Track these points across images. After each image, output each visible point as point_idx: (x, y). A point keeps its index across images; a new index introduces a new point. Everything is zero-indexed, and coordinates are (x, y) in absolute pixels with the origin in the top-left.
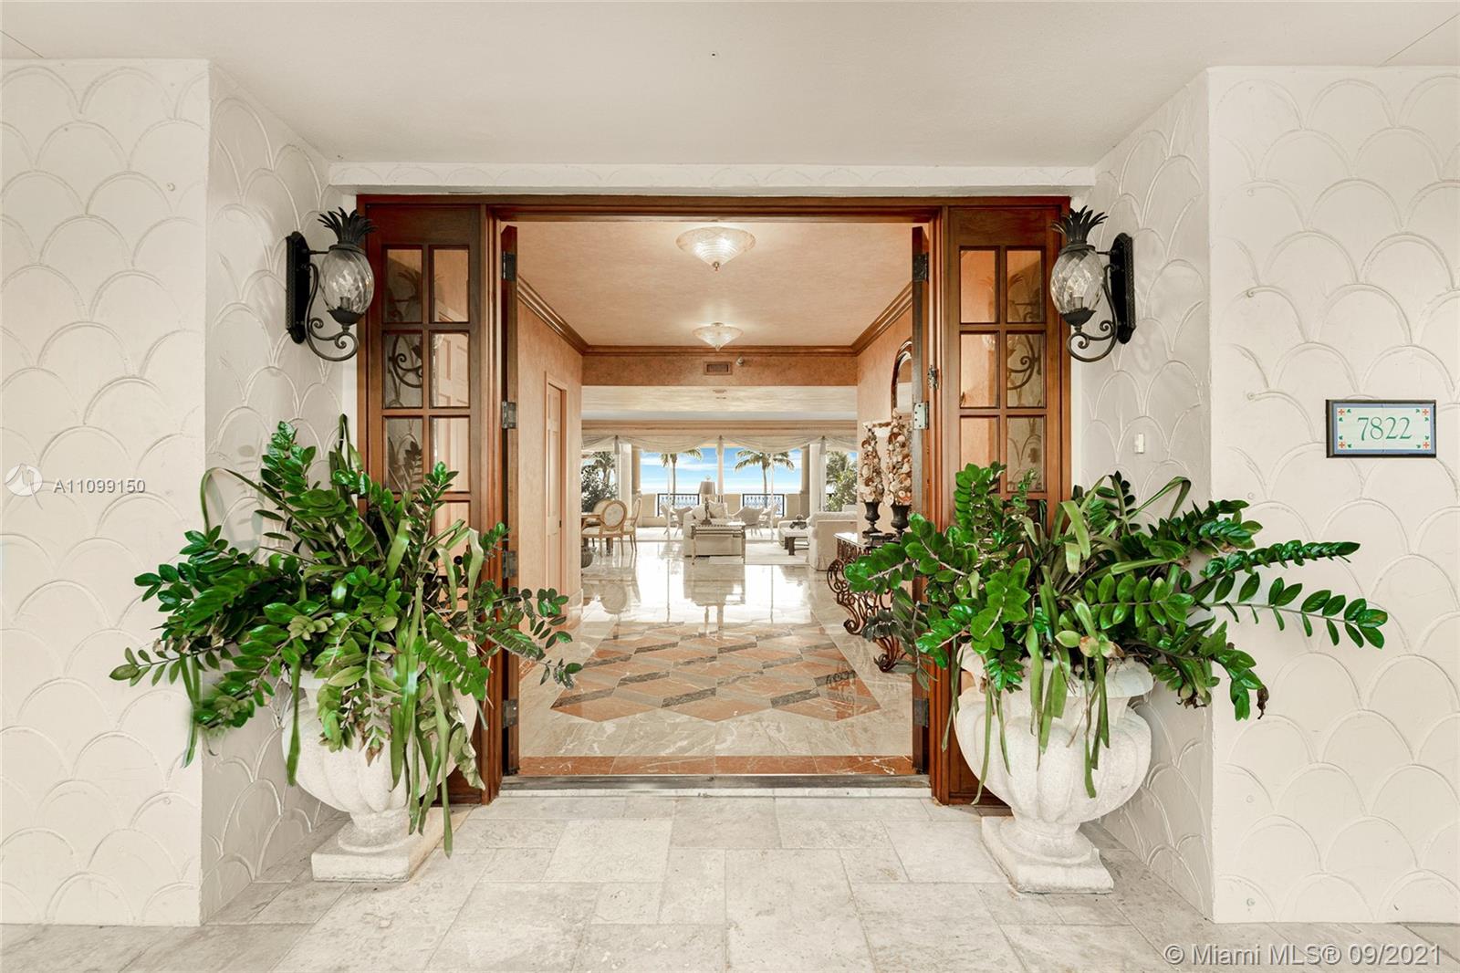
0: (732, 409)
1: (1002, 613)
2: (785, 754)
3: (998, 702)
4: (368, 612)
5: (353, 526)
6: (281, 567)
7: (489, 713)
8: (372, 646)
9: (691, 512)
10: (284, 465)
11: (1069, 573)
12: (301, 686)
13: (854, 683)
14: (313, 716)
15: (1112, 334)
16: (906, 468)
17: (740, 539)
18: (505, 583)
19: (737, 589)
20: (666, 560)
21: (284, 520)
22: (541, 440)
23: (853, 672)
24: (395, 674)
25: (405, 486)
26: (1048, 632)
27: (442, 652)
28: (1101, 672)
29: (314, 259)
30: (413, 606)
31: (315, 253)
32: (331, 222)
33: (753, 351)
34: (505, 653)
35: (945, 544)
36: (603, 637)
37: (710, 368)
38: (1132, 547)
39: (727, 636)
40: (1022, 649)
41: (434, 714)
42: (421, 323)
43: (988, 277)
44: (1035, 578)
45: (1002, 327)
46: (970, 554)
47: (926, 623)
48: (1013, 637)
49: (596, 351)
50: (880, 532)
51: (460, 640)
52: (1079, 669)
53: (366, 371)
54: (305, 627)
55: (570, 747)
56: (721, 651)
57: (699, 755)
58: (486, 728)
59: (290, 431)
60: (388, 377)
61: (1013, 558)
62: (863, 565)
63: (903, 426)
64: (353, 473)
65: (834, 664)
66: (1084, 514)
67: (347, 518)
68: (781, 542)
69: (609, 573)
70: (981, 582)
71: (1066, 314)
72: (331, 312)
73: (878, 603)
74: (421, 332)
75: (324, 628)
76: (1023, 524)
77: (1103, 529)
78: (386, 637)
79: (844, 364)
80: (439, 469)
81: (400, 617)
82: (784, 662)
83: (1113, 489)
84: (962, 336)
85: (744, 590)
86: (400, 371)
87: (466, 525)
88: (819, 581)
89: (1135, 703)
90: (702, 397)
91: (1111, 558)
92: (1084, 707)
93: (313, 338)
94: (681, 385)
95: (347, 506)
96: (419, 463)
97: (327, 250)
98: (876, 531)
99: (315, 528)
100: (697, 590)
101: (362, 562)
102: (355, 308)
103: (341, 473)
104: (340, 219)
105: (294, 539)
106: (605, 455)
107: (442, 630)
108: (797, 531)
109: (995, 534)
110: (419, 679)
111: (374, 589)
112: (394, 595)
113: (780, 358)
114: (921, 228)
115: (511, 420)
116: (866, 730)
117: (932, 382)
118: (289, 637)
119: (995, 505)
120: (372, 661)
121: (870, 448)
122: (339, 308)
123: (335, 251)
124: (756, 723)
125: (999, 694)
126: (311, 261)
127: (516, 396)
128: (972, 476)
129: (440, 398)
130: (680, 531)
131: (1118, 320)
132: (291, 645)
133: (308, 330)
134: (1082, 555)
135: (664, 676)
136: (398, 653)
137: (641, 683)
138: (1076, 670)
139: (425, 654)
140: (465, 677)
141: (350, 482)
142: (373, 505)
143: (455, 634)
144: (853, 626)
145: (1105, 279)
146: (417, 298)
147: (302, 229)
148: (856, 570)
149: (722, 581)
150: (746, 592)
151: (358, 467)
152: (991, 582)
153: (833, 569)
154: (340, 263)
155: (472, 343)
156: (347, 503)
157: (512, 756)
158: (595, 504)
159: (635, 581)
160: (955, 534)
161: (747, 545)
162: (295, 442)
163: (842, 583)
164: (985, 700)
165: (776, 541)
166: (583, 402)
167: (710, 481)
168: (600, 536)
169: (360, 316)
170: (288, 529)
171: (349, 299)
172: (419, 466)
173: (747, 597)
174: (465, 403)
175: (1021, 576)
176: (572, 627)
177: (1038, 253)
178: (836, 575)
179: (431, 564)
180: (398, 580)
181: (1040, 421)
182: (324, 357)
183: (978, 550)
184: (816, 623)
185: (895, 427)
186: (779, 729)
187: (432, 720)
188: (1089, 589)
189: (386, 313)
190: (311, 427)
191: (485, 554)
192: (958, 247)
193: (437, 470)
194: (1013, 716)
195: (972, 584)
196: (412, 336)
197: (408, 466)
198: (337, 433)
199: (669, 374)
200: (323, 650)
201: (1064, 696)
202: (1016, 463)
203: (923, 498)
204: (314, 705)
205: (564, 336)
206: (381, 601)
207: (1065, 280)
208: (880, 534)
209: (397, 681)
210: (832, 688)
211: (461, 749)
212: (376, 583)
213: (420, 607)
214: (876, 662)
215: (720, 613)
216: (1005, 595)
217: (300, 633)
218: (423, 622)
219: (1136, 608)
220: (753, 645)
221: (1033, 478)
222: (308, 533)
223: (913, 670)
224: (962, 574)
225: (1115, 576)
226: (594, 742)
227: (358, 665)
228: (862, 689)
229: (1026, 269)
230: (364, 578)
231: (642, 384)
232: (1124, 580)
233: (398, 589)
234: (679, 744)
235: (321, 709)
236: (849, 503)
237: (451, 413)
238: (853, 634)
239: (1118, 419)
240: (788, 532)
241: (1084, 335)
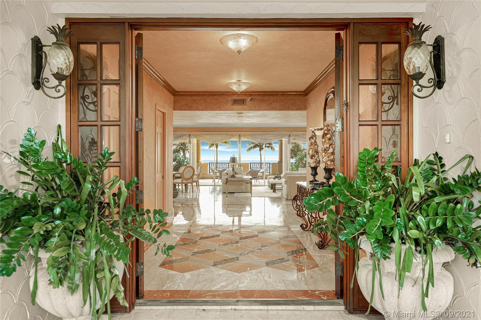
0: (246, 122)
1: (381, 222)
2: (273, 289)
3: (378, 265)
4: (71, 220)
5: (64, 179)
6: (29, 198)
7: (130, 269)
8: (73, 237)
9: (225, 172)
10: (31, 149)
11: (414, 202)
12: (39, 256)
13: (306, 254)
14: (45, 271)
15: (434, 85)
16: (331, 150)
17: (249, 185)
18: (137, 206)
19: (248, 209)
20: (213, 195)
21: (30, 176)
22: (154, 137)
23: (305, 249)
24: (85, 250)
25: (89, 159)
26: (403, 230)
27: (107, 240)
28: (430, 250)
29: (45, 49)
30: (93, 218)
31: (45, 46)
32: (53, 31)
33: (256, 93)
34: (137, 240)
35: (353, 187)
36: (184, 232)
37: (235, 102)
38: (446, 190)
39: (243, 231)
40: (390, 239)
41: (103, 270)
42: (97, 80)
43: (372, 57)
44: (397, 204)
45: (379, 82)
46: (365, 192)
47: (343, 226)
48: (386, 233)
49: (180, 94)
50: (318, 181)
51: (116, 234)
52: (419, 249)
53: (70, 104)
54: (41, 228)
55: (169, 285)
56: (241, 239)
57: (231, 289)
58: (128, 276)
59: (33, 132)
60: (81, 106)
61: (386, 195)
62: (313, 198)
63: (330, 130)
64: (64, 153)
65: (296, 245)
66: (420, 172)
67: (61, 175)
68: (269, 186)
69: (186, 201)
70: (370, 206)
71: (411, 75)
72: (53, 75)
73: (317, 216)
74: (96, 84)
75: (50, 228)
76: (391, 178)
77: (430, 180)
78: (80, 233)
79: (300, 100)
80: (106, 151)
81: (87, 223)
82: (272, 244)
83: (434, 160)
84: (360, 86)
85: (251, 209)
86: (86, 103)
87: (118, 178)
88: (288, 205)
89: (446, 265)
90: (231, 116)
91: (434, 194)
92: (421, 267)
93: (44, 87)
94: (221, 110)
95: (61, 169)
96: (95, 148)
97: (51, 45)
98: (316, 181)
99: (46, 180)
100: (229, 209)
101: (68, 196)
102: (65, 73)
103: (58, 153)
104: (57, 30)
105: (35, 184)
106: (184, 144)
107: (107, 229)
108: (276, 181)
109: (377, 182)
110: (96, 253)
111: (74, 209)
112: (84, 212)
113: (269, 97)
114: (339, 34)
115: (140, 127)
116: (312, 277)
117: (345, 108)
118: (33, 232)
119: (377, 168)
120: (73, 244)
121: (313, 141)
122: (57, 73)
123: (55, 45)
124: (258, 274)
125: (379, 260)
126: (43, 50)
127: (142, 116)
128: (366, 154)
129: (106, 116)
130: (220, 181)
131: (437, 78)
132: (34, 236)
133: (42, 84)
134: (420, 193)
135: (213, 251)
136: (86, 240)
137: (202, 254)
138: (417, 249)
139: (99, 241)
140: (119, 252)
141: (63, 157)
142: (74, 169)
143: (113, 231)
144: (305, 226)
145: (431, 58)
146: (94, 68)
147: (39, 34)
148: (309, 200)
149: (240, 205)
150: (252, 210)
151: (66, 150)
152: (376, 206)
153: (295, 199)
154: (58, 51)
155: (121, 90)
156: (61, 168)
157: (141, 290)
158: (179, 167)
159: (199, 205)
160: (357, 182)
161: (253, 188)
162: (35, 138)
163: (299, 206)
164: (372, 263)
165: (267, 186)
166: (174, 118)
167: (235, 157)
168: (182, 183)
169: (67, 76)
170: (32, 180)
171: (61, 68)
172: (95, 150)
173: (252, 213)
174: (117, 119)
175: (391, 203)
176: (169, 227)
177: (397, 46)
178: (296, 202)
179: (102, 197)
180: (86, 205)
181: (397, 128)
182: (50, 97)
183: (369, 190)
184: (287, 225)
185: (325, 130)
186: (270, 277)
187: (103, 273)
188: (424, 210)
189: (79, 75)
190: (43, 131)
191: (128, 192)
192: (358, 43)
193: (105, 151)
194: (386, 272)
195: (366, 207)
196: (92, 86)
197: (90, 149)
198: (56, 133)
199: (215, 105)
200: (50, 239)
201: (412, 262)
202: (386, 148)
203: (340, 165)
204: (45, 265)
205: (165, 87)
206: (78, 215)
207: (411, 58)
208: (318, 182)
209: (85, 254)
210: (295, 257)
211: (117, 287)
212: (75, 206)
213: (97, 218)
214: (316, 244)
215: (240, 221)
216: (383, 212)
217: (39, 230)
218: (98, 225)
219: (448, 219)
220: (257, 236)
221: (395, 155)
222: (42, 182)
223: (336, 249)
224: (361, 202)
225: (437, 203)
226: (180, 283)
227: (67, 246)
228: (310, 257)
229: (390, 53)
230: (70, 204)
231: (202, 110)
232: (441, 205)
233: (86, 209)
234: (221, 284)
235: (49, 267)
236: (302, 167)
237: (111, 124)
238: (305, 230)
239: (437, 126)
240: (272, 181)
241: (420, 85)
